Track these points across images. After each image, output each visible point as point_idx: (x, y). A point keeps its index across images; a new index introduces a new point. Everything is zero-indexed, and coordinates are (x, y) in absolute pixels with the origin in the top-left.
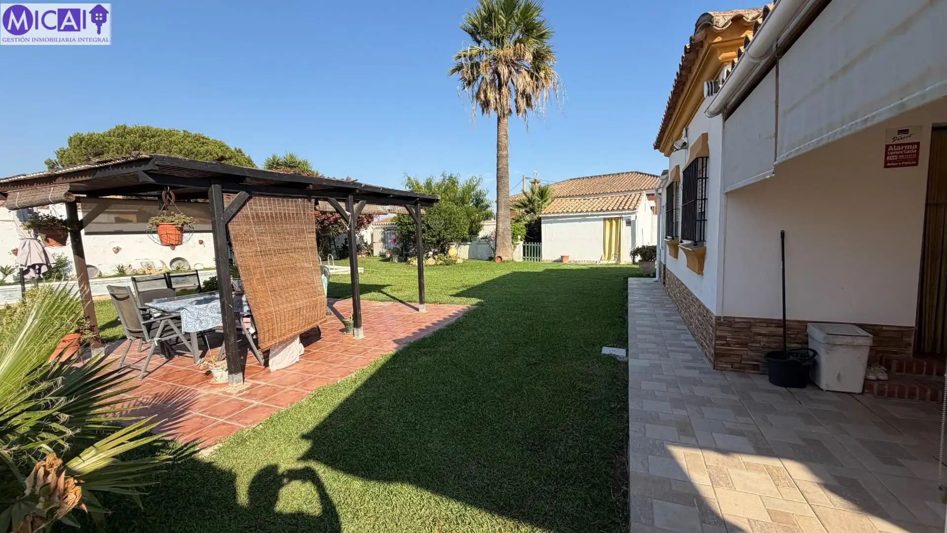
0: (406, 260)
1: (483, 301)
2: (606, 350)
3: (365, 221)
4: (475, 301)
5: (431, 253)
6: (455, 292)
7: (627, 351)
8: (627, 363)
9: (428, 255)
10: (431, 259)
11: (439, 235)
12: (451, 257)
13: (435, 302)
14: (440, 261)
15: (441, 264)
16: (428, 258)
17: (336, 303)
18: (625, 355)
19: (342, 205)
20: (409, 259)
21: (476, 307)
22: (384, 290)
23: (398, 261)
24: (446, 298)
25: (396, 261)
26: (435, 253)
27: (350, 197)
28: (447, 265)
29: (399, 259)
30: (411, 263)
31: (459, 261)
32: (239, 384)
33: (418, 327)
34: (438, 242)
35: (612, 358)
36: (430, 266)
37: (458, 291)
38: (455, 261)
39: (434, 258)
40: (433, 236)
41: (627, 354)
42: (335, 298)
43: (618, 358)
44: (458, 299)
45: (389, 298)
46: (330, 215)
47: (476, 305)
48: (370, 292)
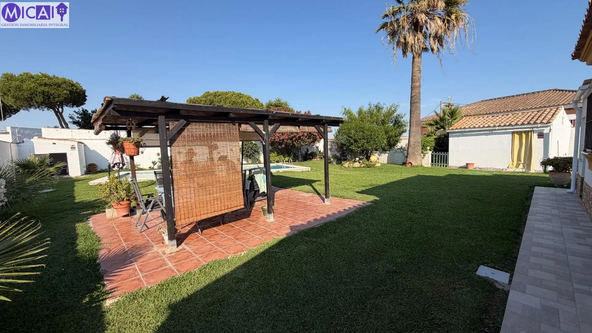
0: (341, 163)
1: (378, 199)
2: (484, 271)
3: (318, 137)
4: (372, 198)
5: (357, 159)
6: (360, 189)
7: (512, 276)
8: (507, 293)
9: (355, 160)
10: (357, 163)
11: (362, 146)
12: (371, 162)
13: (341, 197)
14: (363, 165)
15: (363, 167)
16: (355, 162)
17: (279, 191)
18: (506, 281)
19: (261, 127)
20: (343, 163)
21: (370, 204)
22: (313, 184)
23: (336, 164)
24: (352, 193)
25: (335, 164)
26: (360, 159)
27: (266, 121)
28: (368, 167)
29: (337, 162)
30: (344, 165)
31: (378, 165)
32: (173, 247)
33: (315, 217)
34: (363, 151)
35: (488, 283)
36: (356, 168)
37: (364, 189)
38: (374, 165)
39: (360, 163)
40: (359, 148)
41: (510, 281)
42: (280, 187)
43: (497, 285)
44: (360, 196)
45: (313, 190)
46: (296, 134)
47: (372, 202)
48: (304, 184)
